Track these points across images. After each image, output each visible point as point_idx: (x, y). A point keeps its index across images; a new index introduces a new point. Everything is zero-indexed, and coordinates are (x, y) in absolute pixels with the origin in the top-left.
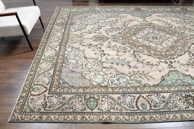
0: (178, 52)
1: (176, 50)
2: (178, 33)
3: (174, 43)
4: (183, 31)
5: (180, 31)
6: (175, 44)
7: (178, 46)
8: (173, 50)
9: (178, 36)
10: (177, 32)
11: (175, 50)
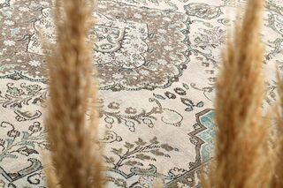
0: (10, 13)
1: (17, 15)
2: (32, 70)
3: (32, 31)
4: (17, 84)
5: (28, 83)
6: (28, 31)
7: (16, 25)
8: (25, 13)
9: (29, 60)
10: (40, 75)
11: (21, 14)
